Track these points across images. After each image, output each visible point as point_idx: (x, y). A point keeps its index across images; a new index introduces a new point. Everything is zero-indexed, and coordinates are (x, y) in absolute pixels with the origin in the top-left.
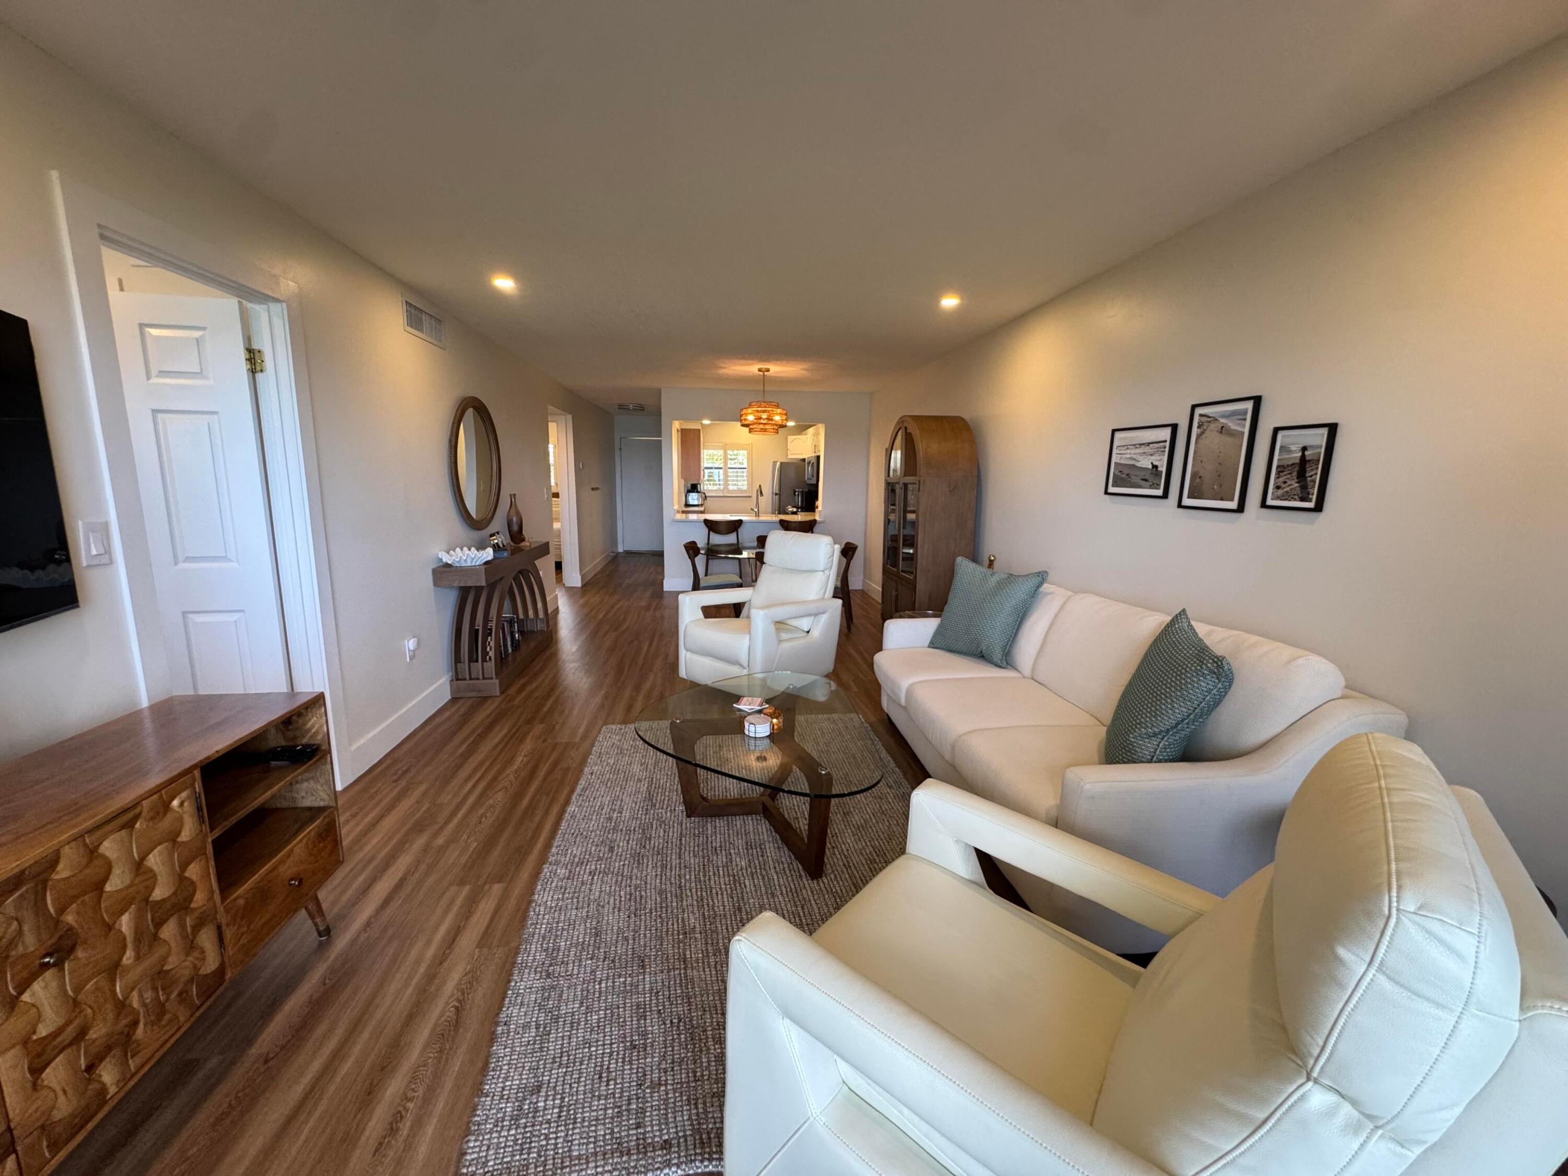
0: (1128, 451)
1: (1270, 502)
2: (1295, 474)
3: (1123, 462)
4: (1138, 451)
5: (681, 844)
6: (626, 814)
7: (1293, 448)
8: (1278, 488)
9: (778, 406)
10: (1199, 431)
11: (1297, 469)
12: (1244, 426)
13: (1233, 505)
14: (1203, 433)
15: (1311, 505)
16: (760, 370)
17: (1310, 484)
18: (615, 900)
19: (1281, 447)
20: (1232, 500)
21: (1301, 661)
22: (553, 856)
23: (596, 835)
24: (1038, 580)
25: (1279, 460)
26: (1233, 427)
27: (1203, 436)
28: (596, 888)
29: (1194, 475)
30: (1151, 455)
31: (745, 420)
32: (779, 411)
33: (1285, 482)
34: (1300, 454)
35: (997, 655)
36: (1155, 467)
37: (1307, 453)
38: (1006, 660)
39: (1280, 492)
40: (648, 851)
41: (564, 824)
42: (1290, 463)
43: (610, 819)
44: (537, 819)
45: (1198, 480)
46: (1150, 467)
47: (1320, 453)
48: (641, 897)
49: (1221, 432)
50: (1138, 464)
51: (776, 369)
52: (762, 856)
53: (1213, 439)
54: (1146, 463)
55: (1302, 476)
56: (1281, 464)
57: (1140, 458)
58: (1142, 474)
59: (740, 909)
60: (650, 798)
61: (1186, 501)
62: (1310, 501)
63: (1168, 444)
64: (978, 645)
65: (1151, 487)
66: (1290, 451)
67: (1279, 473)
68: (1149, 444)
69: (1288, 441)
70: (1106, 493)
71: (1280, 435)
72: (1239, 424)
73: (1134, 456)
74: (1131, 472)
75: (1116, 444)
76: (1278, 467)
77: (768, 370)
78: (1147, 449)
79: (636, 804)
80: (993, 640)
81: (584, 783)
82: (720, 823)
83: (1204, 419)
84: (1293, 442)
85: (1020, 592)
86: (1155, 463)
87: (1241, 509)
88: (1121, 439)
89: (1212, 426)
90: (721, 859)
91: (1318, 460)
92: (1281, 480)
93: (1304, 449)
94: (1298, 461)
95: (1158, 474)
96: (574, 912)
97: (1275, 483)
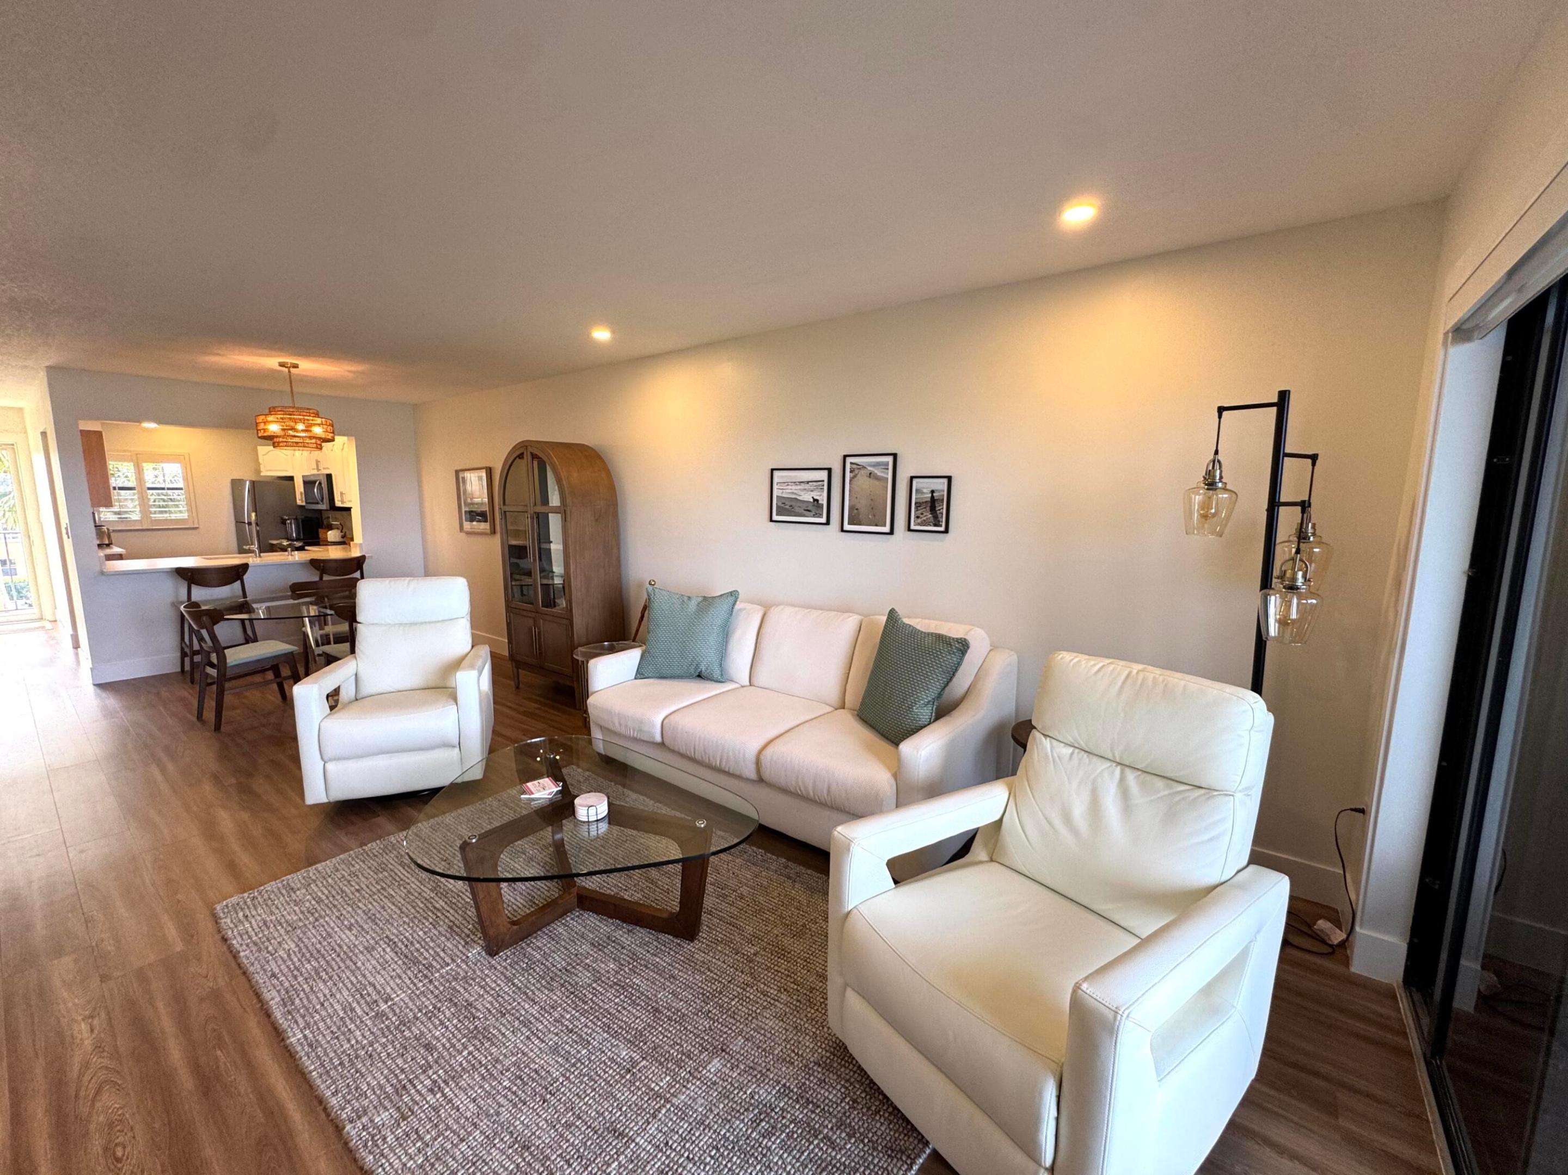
0: (789, 487)
1: (913, 527)
2: (928, 508)
3: (784, 495)
4: (798, 487)
5: (519, 989)
6: (400, 997)
7: (925, 491)
8: (918, 517)
9: (317, 415)
10: (852, 475)
11: (929, 505)
12: (888, 474)
13: (887, 529)
14: (855, 476)
15: (942, 529)
16: (282, 365)
17: (940, 516)
18: (505, 1097)
19: (917, 490)
20: (884, 525)
21: (972, 633)
22: (343, 1109)
23: (384, 1046)
24: (731, 599)
25: (916, 499)
26: (879, 474)
27: (856, 479)
28: (462, 1100)
29: (851, 508)
30: (812, 491)
31: (265, 430)
32: (319, 421)
33: (922, 514)
34: (930, 495)
35: (717, 674)
36: (816, 500)
37: (935, 494)
38: (722, 678)
39: (919, 521)
40: (486, 1019)
41: (310, 1065)
42: (924, 501)
43: (380, 1015)
44: (243, 1085)
45: (856, 511)
46: (812, 500)
47: (943, 495)
48: (536, 1071)
49: (870, 477)
50: (798, 498)
51: (308, 366)
52: (623, 948)
53: (863, 481)
54: (808, 497)
55: (933, 509)
56: (918, 501)
57: (802, 493)
58: (804, 506)
59: (657, 1010)
60: (411, 961)
61: (847, 527)
62: (941, 526)
63: (826, 483)
64: (697, 666)
65: (814, 516)
66: (923, 493)
67: (917, 507)
68: (808, 482)
69: (920, 486)
70: (771, 520)
71: (915, 481)
72: (884, 472)
73: (795, 491)
74: (793, 504)
75: (776, 480)
76: (916, 503)
77: (296, 366)
78: (807, 486)
79: (400, 977)
80: (708, 660)
81: (274, 993)
82: (541, 940)
83: (854, 466)
84: (925, 486)
85: (718, 614)
86: (815, 498)
87: (892, 532)
88: (778, 477)
89: (862, 472)
90: (584, 977)
91: (943, 500)
92: (919, 512)
93: (933, 492)
94: (929, 500)
95: (821, 506)
96: (463, 1147)
97: (915, 514)
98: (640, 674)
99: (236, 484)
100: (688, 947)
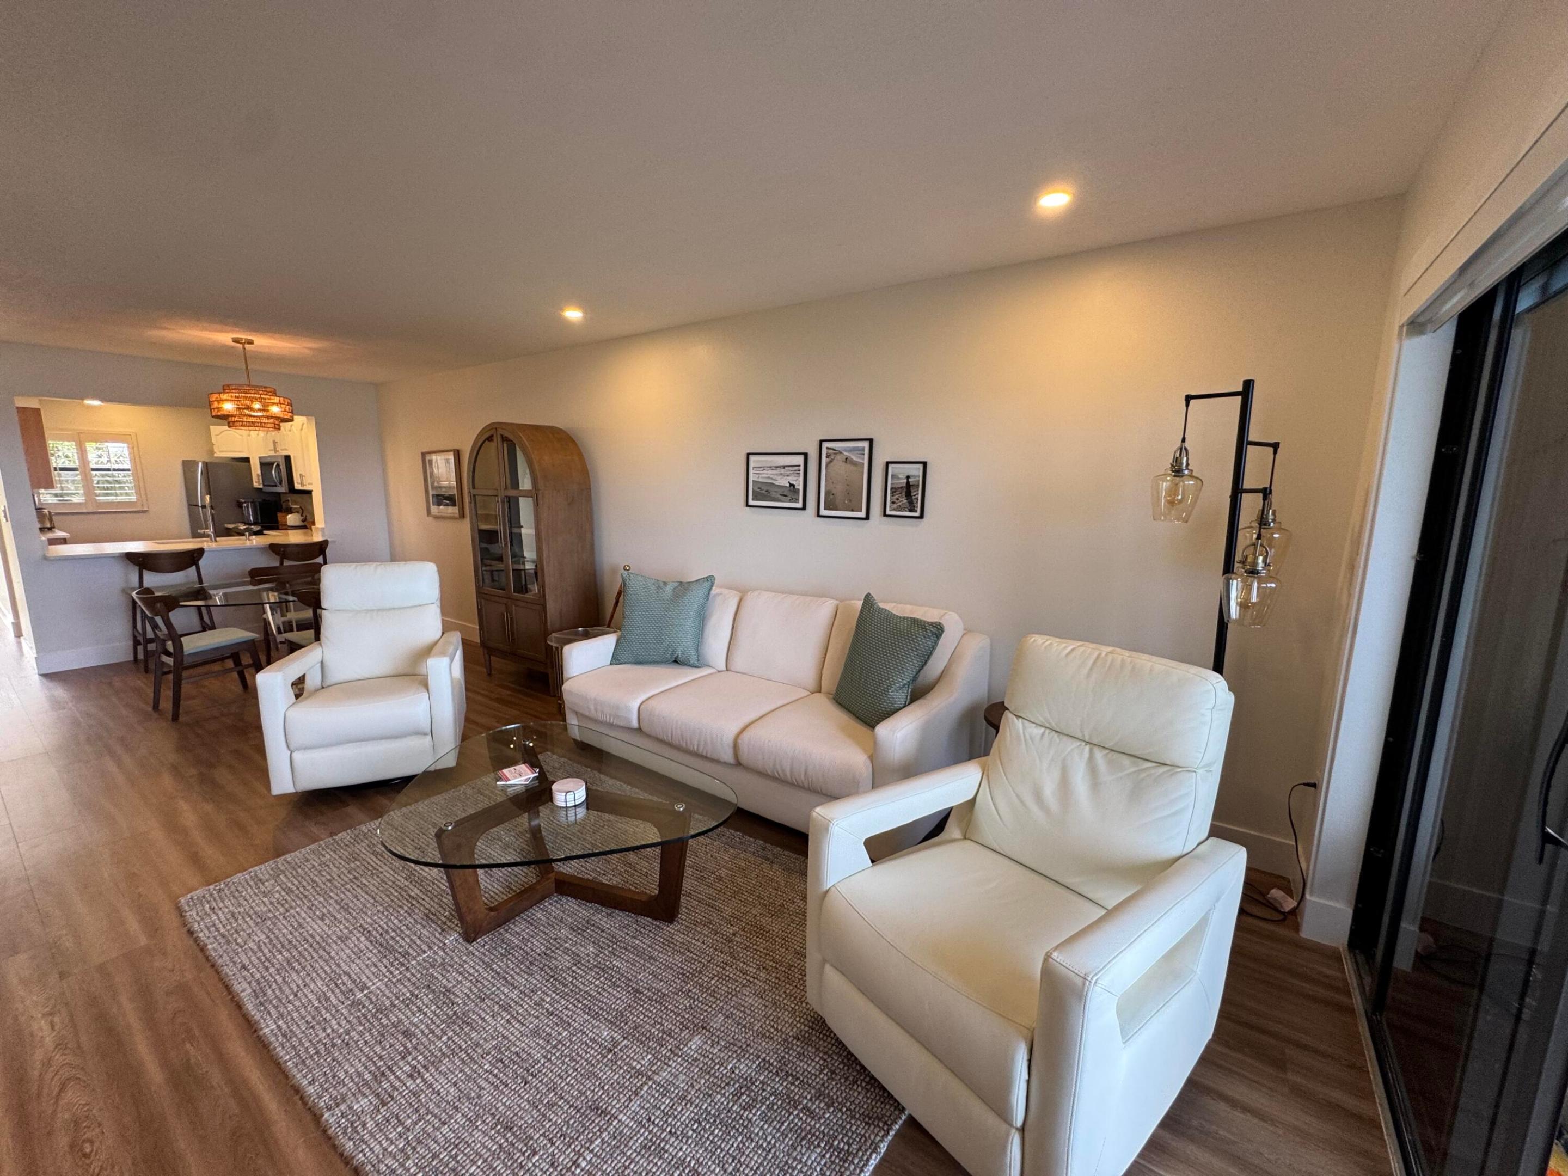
0: (765, 472)
1: (888, 512)
2: (904, 494)
3: (760, 480)
4: (774, 472)
5: (498, 974)
6: (376, 985)
7: (901, 476)
8: (893, 503)
9: (274, 393)
10: (828, 460)
11: (905, 490)
12: (863, 459)
13: (863, 514)
14: (831, 462)
15: (917, 514)
16: (236, 341)
17: (915, 501)
18: (486, 1080)
19: (892, 476)
20: (861, 511)
22: (320, 1097)
23: (361, 1034)
24: (707, 585)
25: (892, 484)
26: (854, 458)
27: (832, 464)
28: (442, 1084)
29: (827, 493)
30: (788, 476)
32: (276, 400)
33: (898, 499)
34: (905, 481)
35: (693, 660)
36: (792, 485)
37: (910, 480)
38: (698, 664)
39: (895, 506)
40: (465, 1004)
41: (284, 1055)
42: (900, 486)
43: (356, 1004)
44: (216, 1077)
45: (832, 497)
46: (788, 485)
47: (919, 481)
48: (517, 1054)
49: (846, 462)
50: (775, 482)
51: (263, 342)
52: (603, 931)
53: (839, 467)
54: (784, 482)
55: (908, 495)
56: (894, 486)
57: (778, 478)
58: (780, 491)
59: (637, 991)
60: (386, 949)
61: (823, 512)
62: (916, 511)
63: (802, 468)
64: (674, 652)
66: (899, 478)
67: (893, 493)
68: (784, 467)
69: (896, 471)
70: (747, 505)
71: (891, 466)
72: (860, 458)
73: (771, 476)
74: (769, 488)
75: (752, 465)
76: (892, 489)
77: (251, 342)
78: (783, 471)
79: (376, 966)
80: (684, 646)
81: (245, 985)
82: (519, 926)
83: (831, 451)
84: (901, 472)
85: (694, 598)
86: (792, 482)
87: (867, 518)
88: (754, 461)
89: (838, 457)
90: (564, 961)
91: (918, 485)
92: (895, 497)
93: (908, 477)
94: (905, 485)
95: (797, 491)
96: (445, 1129)
97: (891, 499)
98: (616, 659)
99: (188, 466)
100: (669, 929)
